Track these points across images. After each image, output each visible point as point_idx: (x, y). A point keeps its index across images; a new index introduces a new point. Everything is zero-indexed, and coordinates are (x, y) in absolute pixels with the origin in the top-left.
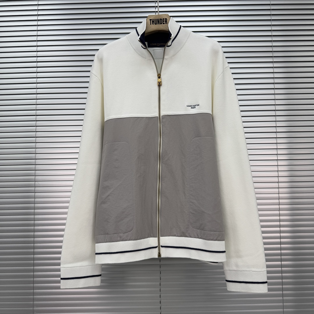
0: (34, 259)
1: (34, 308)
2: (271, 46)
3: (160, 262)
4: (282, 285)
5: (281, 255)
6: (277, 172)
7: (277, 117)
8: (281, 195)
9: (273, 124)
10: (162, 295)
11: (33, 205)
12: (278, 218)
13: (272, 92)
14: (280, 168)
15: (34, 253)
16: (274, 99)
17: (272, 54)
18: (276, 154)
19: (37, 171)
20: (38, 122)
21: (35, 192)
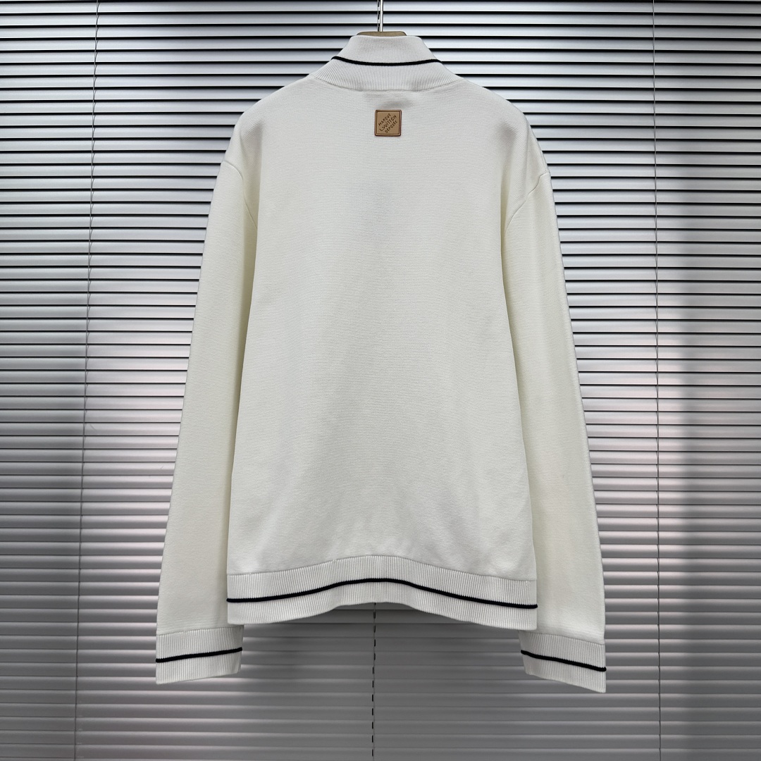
0: (79, 605)
1: (78, 719)
2: (652, 115)
3: (375, 617)
4: (659, 680)
5: (659, 608)
6: (655, 413)
7: (659, 284)
8: (662, 469)
9: (651, 301)
10: (376, 695)
11: (79, 478)
12: (653, 522)
13: (650, 223)
14: (664, 406)
15: (79, 592)
16: (654, 242)
17: (653, 134)
18: (656, 372)
19: (89, 399)
20: (93, 282)
21: (85, 449)
